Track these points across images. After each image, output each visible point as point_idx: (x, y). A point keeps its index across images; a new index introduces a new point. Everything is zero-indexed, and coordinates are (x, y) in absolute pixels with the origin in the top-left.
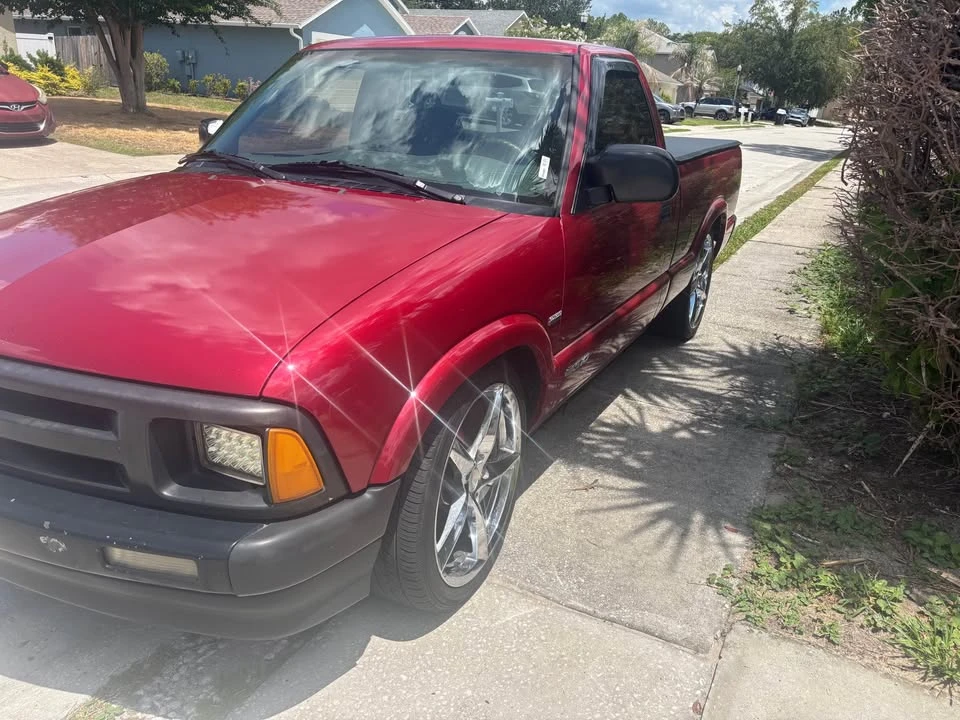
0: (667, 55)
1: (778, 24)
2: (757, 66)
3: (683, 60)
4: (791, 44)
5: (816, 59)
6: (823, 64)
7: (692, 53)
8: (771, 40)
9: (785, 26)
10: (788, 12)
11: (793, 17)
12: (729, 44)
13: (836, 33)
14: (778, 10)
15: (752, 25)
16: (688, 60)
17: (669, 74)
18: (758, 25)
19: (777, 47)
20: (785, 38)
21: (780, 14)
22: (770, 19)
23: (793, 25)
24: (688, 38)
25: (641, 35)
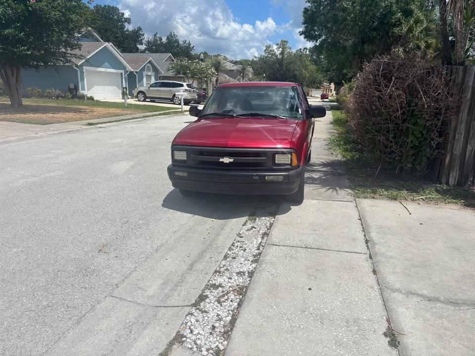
0: (233, 70)
1: (276, 56)
2: (270, 74)
3: (240, 72)
4: (283, 65)
5: (294, 71)
6: (297, 72)
7: (244, 69)
8: (274, 63)
9: (280, 57)
10: (279, 52)
11: (282, 53)
12: (257, 65)
13: (300, 60)
14: (276, 51)
15: (266, 57)
16: (242, 73)
17: (235, 79)
18: (268, 57)
19: (277, 66)
20: (280, 62)
21: (277, 52)
22: (273, 55)
23: (283, 57)
24: (241, 63)
25: (221, 62)
